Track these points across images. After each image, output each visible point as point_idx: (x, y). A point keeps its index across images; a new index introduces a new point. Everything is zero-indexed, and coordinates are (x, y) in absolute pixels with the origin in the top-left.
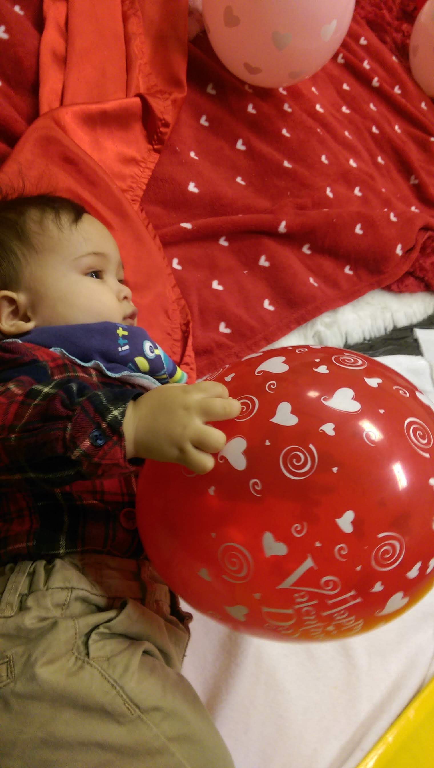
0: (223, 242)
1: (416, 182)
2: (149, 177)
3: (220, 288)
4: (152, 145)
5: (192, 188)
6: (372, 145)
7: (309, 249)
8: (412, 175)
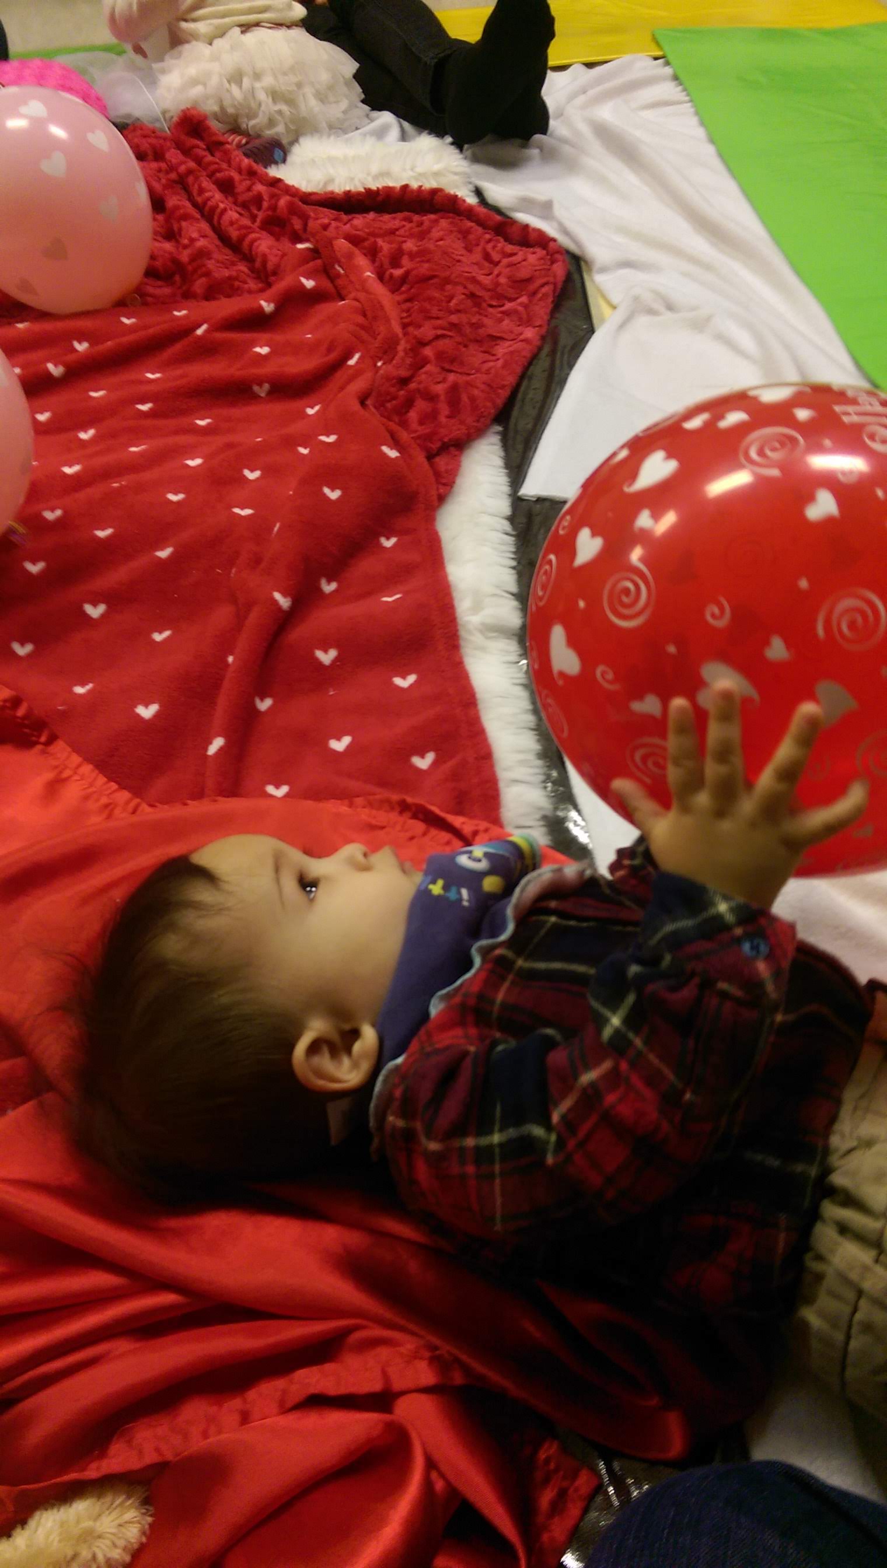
0: (264, 705)
1: (266, 386)
2: (97, 771)
3: (347, 740)
4: (37, 743)
5: (147, 712)
6: (172, 423)
7: (329, 581)
8: (250, 388)
